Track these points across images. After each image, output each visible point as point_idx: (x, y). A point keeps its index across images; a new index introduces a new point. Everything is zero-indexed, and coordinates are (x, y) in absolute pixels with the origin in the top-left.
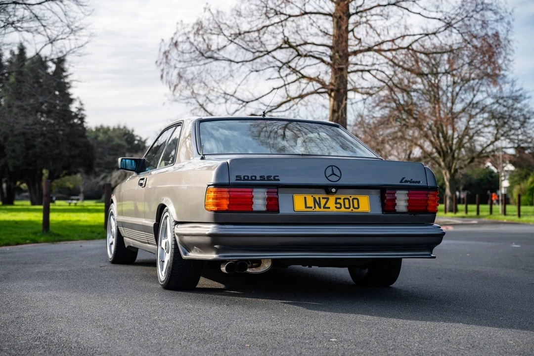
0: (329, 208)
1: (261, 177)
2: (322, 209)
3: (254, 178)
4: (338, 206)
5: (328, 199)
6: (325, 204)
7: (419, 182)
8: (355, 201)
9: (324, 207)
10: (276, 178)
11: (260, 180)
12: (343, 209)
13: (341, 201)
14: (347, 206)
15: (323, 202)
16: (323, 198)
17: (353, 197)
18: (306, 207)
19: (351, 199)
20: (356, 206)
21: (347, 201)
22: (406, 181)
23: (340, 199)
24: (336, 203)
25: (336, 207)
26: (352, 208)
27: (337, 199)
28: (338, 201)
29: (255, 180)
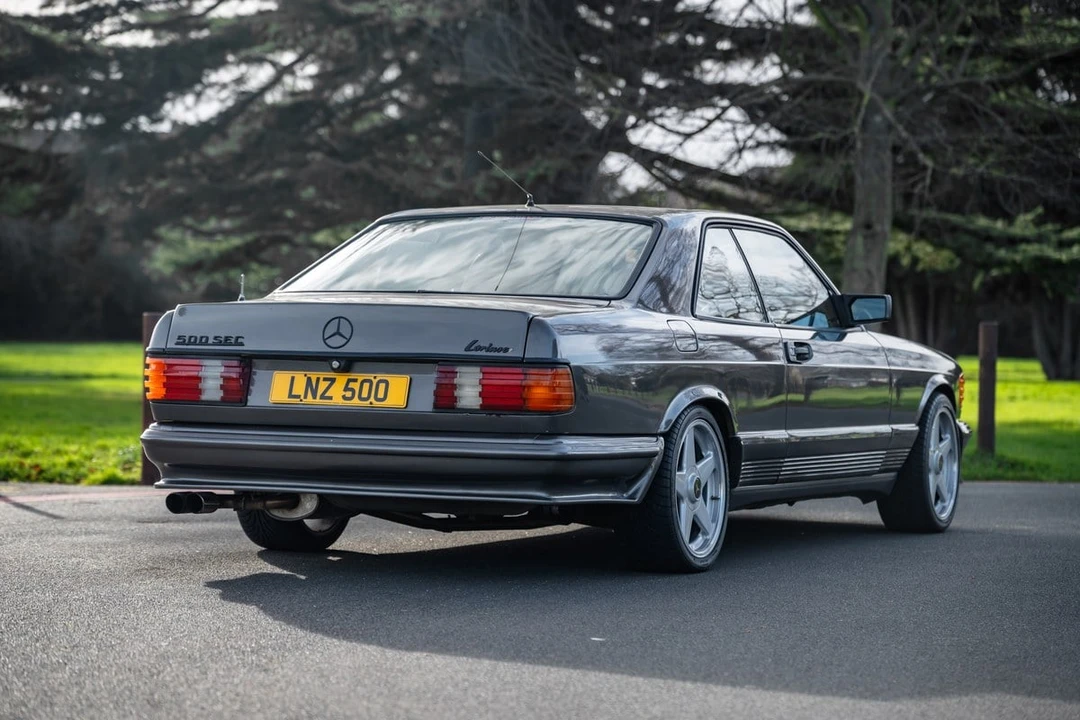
0: (331, 398)
1: (216, 338)
2: (318, 400)
3: (204, 340)
4: (349, 394)
5: (333, 381)
6: (325, 391)
7: (506, 350)
8: (382, 386)
9: (323, 397)
10: (240, 340)
11: (214, 344)
12: (356, 401)
13: (355, 386)
14: (365, 394)
15: (323, 385)
16: (325, 379)
17: (380, 377)
18: (291, 396)
19: (375, 382)
20: (381, 395)
21: (366, 386)
22: (479, 348)
23: (355, 380)
24: (346, 389)
25: (344, 397)
26: (372, 399)
27: (349, 381)
28: (351, 385)
29: (206, 343)
